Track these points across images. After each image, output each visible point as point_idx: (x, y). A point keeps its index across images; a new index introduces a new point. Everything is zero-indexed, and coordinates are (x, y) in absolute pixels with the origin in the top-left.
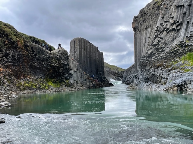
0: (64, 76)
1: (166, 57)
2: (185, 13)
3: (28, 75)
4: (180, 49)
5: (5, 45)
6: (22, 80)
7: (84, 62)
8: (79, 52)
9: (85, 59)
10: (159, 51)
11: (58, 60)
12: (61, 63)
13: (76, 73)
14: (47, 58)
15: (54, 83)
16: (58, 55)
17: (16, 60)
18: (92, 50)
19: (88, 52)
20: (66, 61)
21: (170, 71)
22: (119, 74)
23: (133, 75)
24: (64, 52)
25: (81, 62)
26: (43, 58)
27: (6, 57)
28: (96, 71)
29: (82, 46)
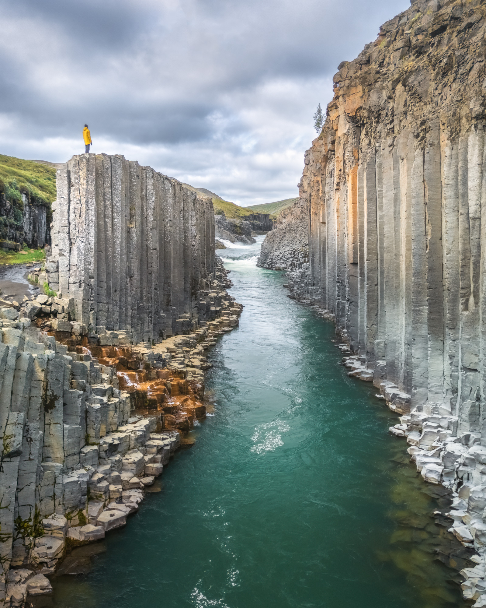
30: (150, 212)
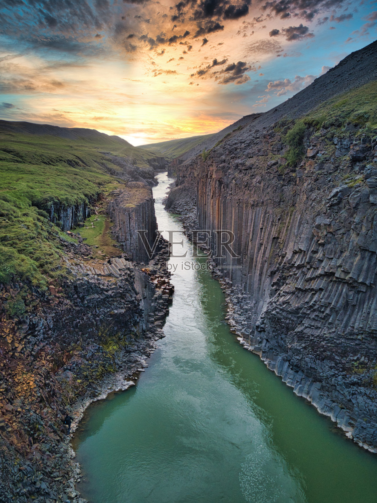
8: (137, 235)
13: (146, 299)
16: (121, 287)
18: (149, 212)
19: (147, 222)
22: (149, 174)
23: (184, 200)
24: (128, 273)
26: (97, 302)
29: (141, 218)
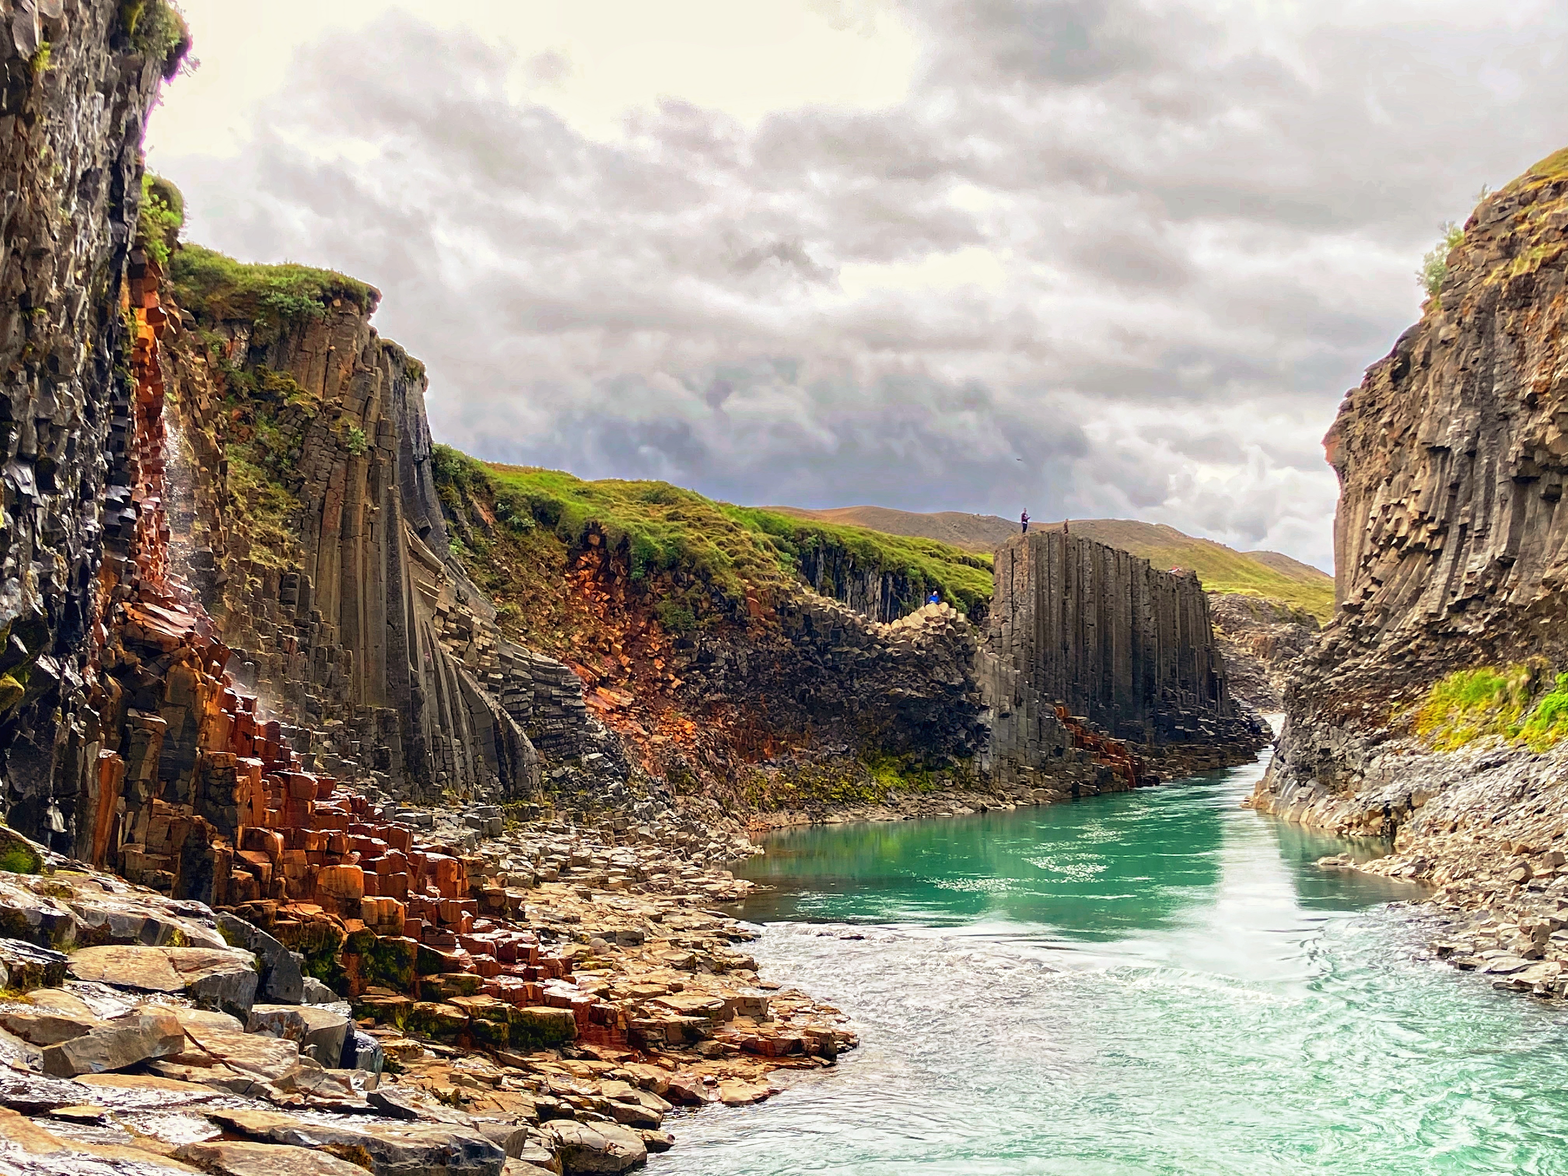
0: (950, 738)
1: (1376, 678)
2: (1455, 487)
3: (791, 740)
4: (1427, 644)
5: (697, 618)
6: (770, 763)
7: (1066, 649)
8: (1033, 607)
9: (1070, 638)
10: (1361, 644)
11: (923, 665)
12: (932, 681)
13: (1007, 720)
14: (873, 660)
15: (902, 774)
16: (919, 647)
17: (742, 678)
18: (1112, 584)
19: (1087, 598)
20: (958, 667)
21: (1377, 742)
24: (949, 627)
25: (1045, 655)
26: (856, 663)
27: (703, 670)
28: (1139, 686)
29: (1053, 571)
30: (1087, 584)
